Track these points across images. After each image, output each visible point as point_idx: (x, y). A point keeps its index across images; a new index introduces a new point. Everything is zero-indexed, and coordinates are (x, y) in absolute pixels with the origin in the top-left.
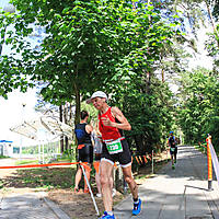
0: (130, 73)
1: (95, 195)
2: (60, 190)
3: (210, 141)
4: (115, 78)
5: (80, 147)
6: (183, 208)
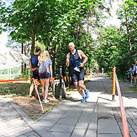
1: (42, 100)
2: (20, 97)
3: (115, 70)
4: (58, 27)
5: (34, 70)
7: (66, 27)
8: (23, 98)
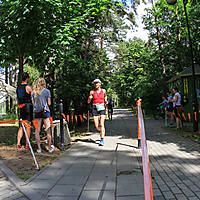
0: (70, 38)
6: (114, 163)
7: (67, 43)
8: (8, 148)
